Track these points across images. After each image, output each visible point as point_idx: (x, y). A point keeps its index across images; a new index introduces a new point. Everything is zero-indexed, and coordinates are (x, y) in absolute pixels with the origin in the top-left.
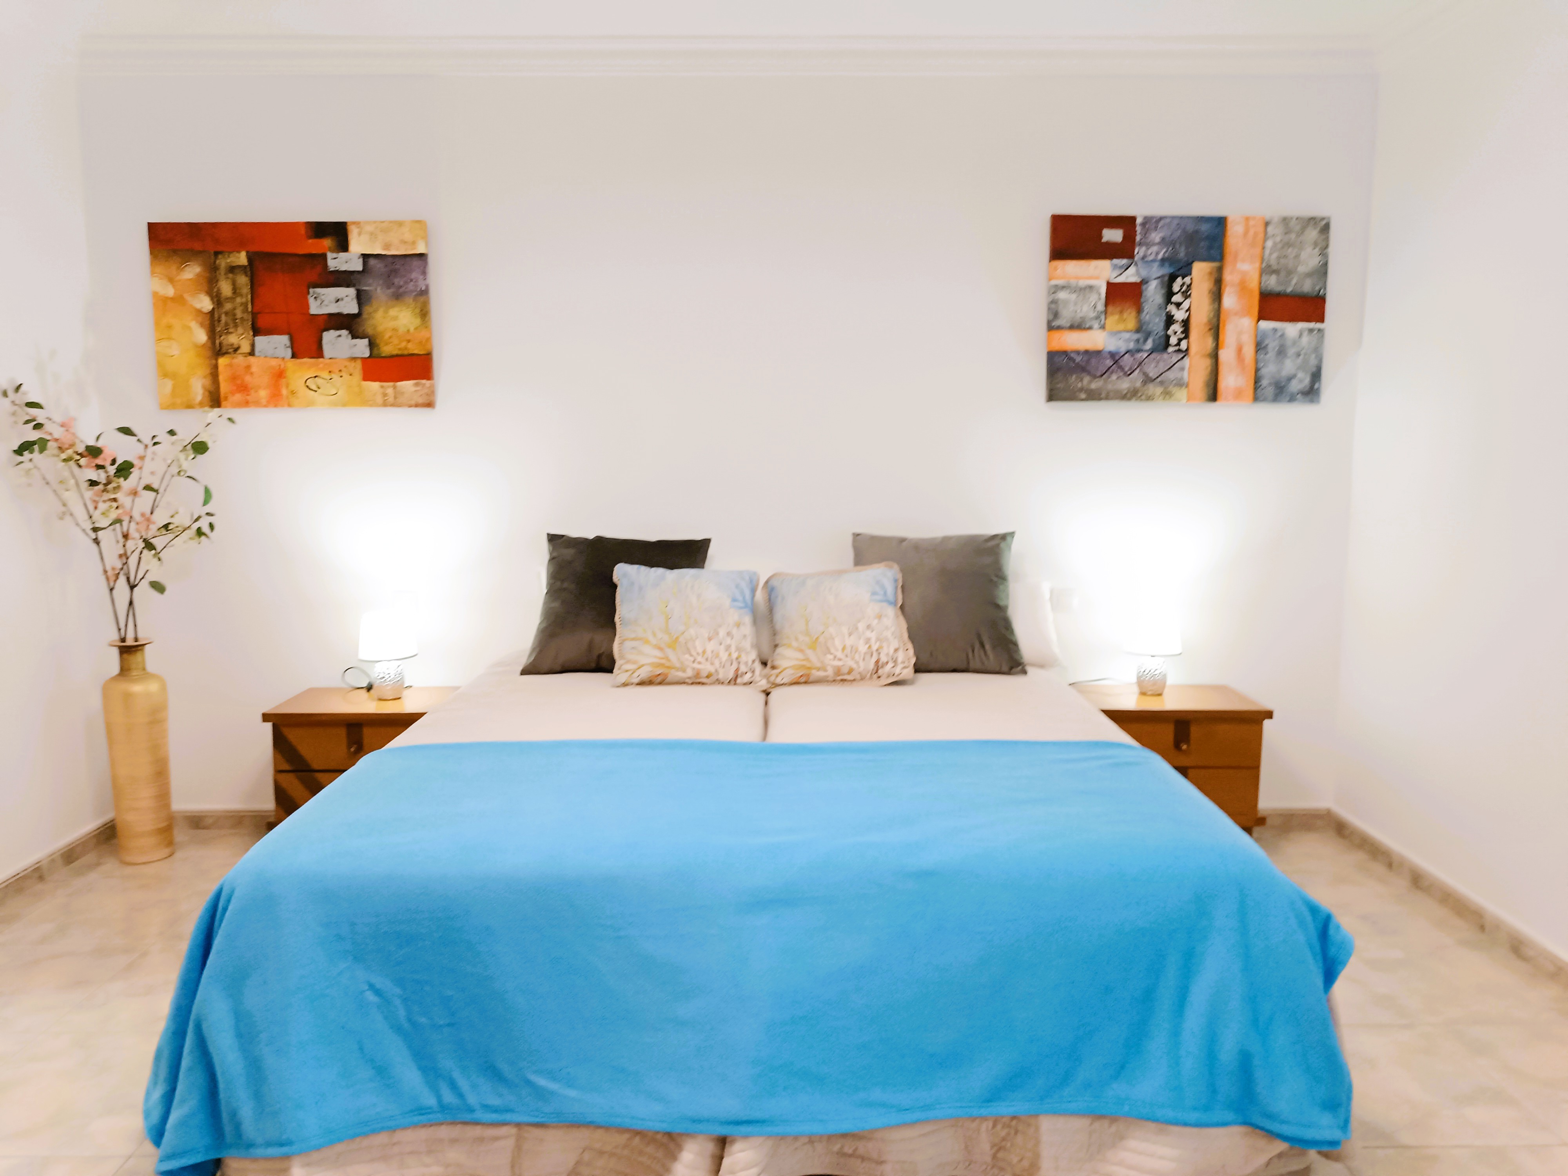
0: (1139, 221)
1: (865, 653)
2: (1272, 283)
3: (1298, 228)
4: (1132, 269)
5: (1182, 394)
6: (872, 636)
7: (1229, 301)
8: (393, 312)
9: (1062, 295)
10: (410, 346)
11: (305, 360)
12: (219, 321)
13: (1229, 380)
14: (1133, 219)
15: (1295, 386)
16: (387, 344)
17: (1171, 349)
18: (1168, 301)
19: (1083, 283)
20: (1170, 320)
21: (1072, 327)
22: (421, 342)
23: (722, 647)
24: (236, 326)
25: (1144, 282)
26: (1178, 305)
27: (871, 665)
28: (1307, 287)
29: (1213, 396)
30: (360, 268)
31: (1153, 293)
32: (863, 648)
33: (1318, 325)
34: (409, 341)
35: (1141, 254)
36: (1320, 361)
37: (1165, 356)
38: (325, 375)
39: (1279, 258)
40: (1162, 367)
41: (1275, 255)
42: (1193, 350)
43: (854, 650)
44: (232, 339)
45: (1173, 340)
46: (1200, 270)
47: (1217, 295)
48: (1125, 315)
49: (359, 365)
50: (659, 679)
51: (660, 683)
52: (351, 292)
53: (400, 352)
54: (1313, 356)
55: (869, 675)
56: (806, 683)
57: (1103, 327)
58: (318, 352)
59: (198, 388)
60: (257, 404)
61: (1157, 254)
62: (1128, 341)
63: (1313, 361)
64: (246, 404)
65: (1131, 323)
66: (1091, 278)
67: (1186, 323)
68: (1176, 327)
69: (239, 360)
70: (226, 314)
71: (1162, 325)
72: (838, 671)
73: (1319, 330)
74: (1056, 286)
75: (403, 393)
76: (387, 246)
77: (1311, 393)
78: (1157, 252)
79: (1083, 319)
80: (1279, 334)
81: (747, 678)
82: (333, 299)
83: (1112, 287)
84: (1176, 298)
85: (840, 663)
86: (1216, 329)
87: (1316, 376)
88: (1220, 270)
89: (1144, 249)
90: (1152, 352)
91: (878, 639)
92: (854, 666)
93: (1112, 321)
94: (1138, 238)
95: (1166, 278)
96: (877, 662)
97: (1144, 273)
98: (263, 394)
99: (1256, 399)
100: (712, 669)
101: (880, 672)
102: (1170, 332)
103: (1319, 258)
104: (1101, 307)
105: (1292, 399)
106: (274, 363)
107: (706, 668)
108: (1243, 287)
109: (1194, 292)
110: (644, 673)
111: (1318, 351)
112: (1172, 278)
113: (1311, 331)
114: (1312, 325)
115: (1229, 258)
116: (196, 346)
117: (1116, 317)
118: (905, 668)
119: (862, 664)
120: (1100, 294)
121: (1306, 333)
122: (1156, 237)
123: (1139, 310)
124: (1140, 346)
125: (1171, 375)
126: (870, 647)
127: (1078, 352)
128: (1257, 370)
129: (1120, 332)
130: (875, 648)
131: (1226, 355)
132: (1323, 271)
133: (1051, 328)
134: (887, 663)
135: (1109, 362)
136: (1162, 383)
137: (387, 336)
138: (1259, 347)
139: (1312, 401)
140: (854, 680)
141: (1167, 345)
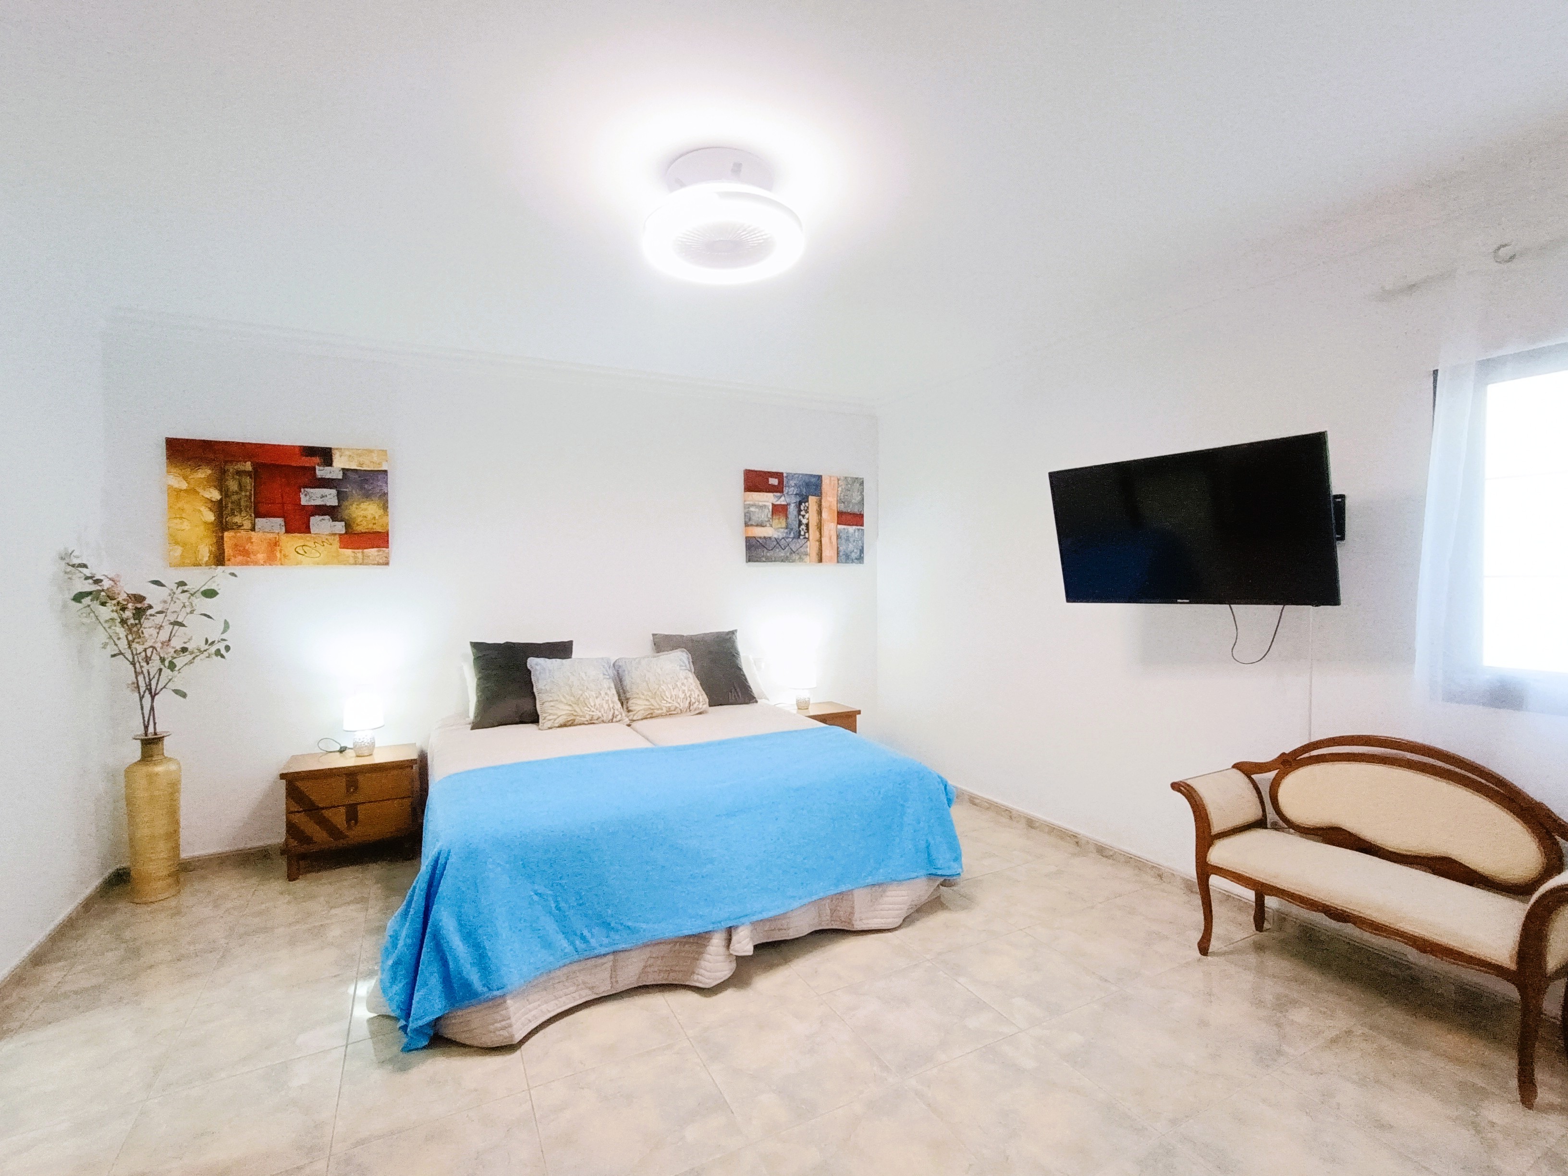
0: (785, 475)
1: (683, 698)
2: (842, 507)
3: (851, 483)
4: (783, 498)
5: (807, 559)
6: (686, 688)
7: (825, 515)
8: (363, 506)
9: (752, 509)
10: (375, 527)
11: (296, 534)
12: (226, 507)
13: (828, 552)
14: (782, 474)
15: (854, 556)
16: (358, 525)
17: (801, 537)
18: (799, 514)
19: (761, 504)
20: (800, 523)
21: (757, 525)
22: (383, 525)
23: (604, 701)
24: (240, 511)
25: (788, 504)
26: (803, 516)
27: (687, 705)
28: (856, 510)
29: (820, 560)
30: (340, 477)
31: (792, 509)
32: (682, 696)
33: (861, 528)
34: (374, 524)
35: (787, 491)
36: (863, 544)
37: (799, 540)
38: (311, 544)
39: (844, 496)
40: (798, 546)
41: (842, 495)
42: (811, 538)
43: (677, 697)
44: (237, 519)
45: (802, 533)
46: (812, 500)
47: (820, 513)
48: (781, 520)
49: (337, 538)
50: (570, 723)
51: (570, 726)
52: (334, 492)
53: (367, 531)
54: (860, 542)
55: (685, 710)
56: (651, 717)
57: (771, 526)
58: (307, 530)
59: (205, 551)
60: (256, 563)
61: (794, 491)
62: (784, 532)
63: (860, 544)
64: (247, 563)
65: (784, 525)
66: (765, 502)
67: (807, 525)
68: (803, 527)
69: (242, 533)
70: (232, 503)
71: (797, 526)
72: (669, 709)
73: (862, 530)
74: (749, 504)
75: (369, 557)
76: (361, 465)
77: (860, 559)
78: (793, 490)
79: (762, 522)
80: (847, 531)
81: (619, 718)
82: (319, 495)
83: (774, 506)
84: (803, 513)
85: (670, 705)
86: (820, 528)
87: (862, 551)
88: (820, 501)
89: (787, 488)
90: (793, 538)
91: (689, 690)
92: (678, 706)
93: (775, 522)
94: (785, 483)
95: (798, 503)
96: (690, 703)
97: (788, 500)
98: (261, 556)
99: (838, 562)
100: (600, 715)
101: (691, 707)
102: (800, 529)
103: (860, 497)
104: (770, 516)
105: (853, 562)
106: (271, 536)
107: (597, 714)
108: (830, 508)
109: (810, 510)
110: (561, 720)
111: (862, 539)
112: (800, 503)
113: (858, 530)
114: (859, 527)
115: (824, 495)
116: (206, 523)
117: (777, 521)
118: (703, 704)
119: (681, 704)
120: (769, 509)
121: (857, 531)
122: (792, 483)
123: (787, 517)
124: (788, 536)
125: (802, 550)
126: (685, 695)
127: (760, 538)
128: (838, 548)
129: (779, 528)
130: (688, 695)
131: (825, 540)
132: (862, 502)
133: (747, 525)
134: (695, 703)
135: (775, 543)
136: (798, 554)
137: (359, 520)
138: (838, 537)
139: (860, 563)
140: (677, 713)
141: (800, 535)
